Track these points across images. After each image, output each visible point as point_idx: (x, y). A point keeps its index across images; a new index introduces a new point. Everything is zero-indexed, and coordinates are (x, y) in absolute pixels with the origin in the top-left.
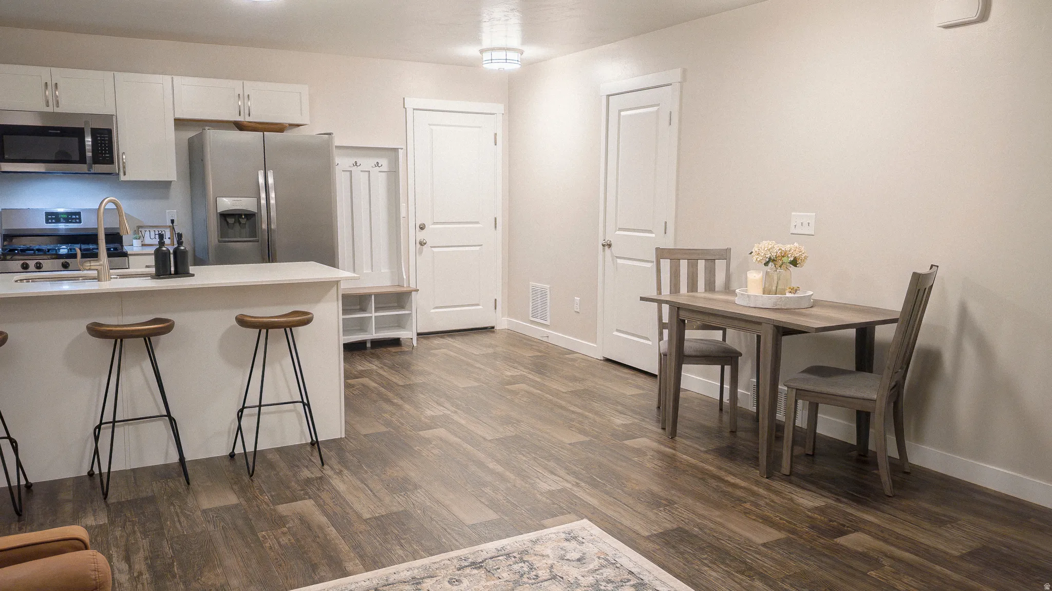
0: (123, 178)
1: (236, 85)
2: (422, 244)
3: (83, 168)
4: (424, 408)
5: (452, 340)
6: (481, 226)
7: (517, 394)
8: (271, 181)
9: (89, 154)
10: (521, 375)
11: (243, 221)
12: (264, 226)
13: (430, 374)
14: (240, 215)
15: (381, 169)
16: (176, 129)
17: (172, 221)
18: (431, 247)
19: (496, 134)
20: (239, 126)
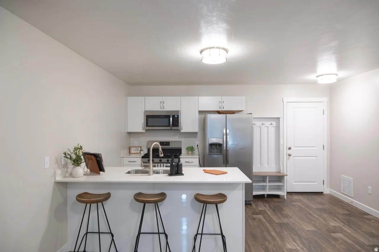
0: (181, 131)
1: (219, 98)
2: (289, 155)
3: (169, 128)
4: (287, 242)
5: (303, 198)
6: (317, 148)
7: (338, 241)
8: (228, 131)
9: (171, 124)
10: (339, 227)
11: (218, 147)
12: (225, 148)
13: (291, 217)
14: (217, 145)
15: (273, 126)
16: (199, 114)
17: (198, 145)
18: (294, 157)
19: (324, 110)
20: (219, 112)
